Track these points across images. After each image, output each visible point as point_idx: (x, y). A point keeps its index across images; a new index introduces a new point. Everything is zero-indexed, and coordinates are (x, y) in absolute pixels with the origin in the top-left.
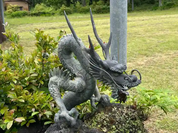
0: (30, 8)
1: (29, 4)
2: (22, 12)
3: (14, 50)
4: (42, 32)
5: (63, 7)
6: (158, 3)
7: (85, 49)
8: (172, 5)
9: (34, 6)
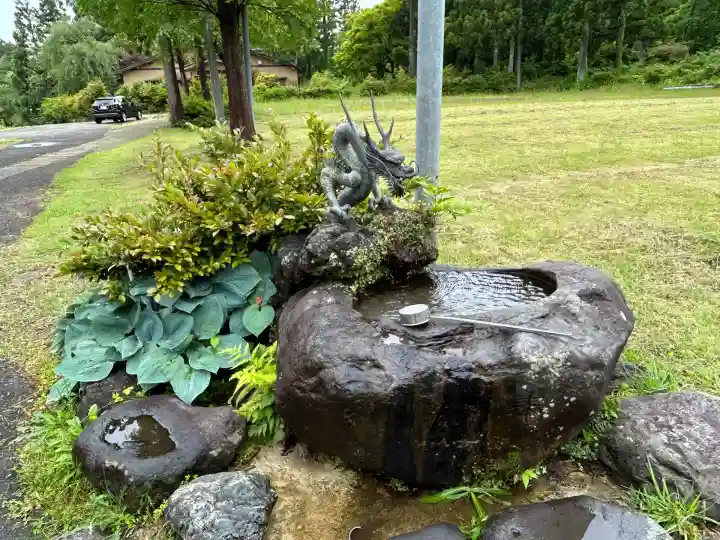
0: (300, 81)
1: (299, 72)
2: (283, 89)
3: (280, 147)
4: (315, 116)
5: (370, 80)
6: (574, 74)
7: (361, 138)
8: (605, 80)
9: (309, 77)
